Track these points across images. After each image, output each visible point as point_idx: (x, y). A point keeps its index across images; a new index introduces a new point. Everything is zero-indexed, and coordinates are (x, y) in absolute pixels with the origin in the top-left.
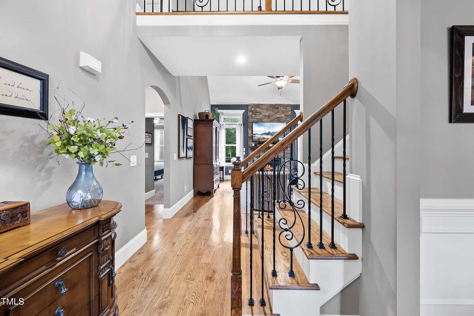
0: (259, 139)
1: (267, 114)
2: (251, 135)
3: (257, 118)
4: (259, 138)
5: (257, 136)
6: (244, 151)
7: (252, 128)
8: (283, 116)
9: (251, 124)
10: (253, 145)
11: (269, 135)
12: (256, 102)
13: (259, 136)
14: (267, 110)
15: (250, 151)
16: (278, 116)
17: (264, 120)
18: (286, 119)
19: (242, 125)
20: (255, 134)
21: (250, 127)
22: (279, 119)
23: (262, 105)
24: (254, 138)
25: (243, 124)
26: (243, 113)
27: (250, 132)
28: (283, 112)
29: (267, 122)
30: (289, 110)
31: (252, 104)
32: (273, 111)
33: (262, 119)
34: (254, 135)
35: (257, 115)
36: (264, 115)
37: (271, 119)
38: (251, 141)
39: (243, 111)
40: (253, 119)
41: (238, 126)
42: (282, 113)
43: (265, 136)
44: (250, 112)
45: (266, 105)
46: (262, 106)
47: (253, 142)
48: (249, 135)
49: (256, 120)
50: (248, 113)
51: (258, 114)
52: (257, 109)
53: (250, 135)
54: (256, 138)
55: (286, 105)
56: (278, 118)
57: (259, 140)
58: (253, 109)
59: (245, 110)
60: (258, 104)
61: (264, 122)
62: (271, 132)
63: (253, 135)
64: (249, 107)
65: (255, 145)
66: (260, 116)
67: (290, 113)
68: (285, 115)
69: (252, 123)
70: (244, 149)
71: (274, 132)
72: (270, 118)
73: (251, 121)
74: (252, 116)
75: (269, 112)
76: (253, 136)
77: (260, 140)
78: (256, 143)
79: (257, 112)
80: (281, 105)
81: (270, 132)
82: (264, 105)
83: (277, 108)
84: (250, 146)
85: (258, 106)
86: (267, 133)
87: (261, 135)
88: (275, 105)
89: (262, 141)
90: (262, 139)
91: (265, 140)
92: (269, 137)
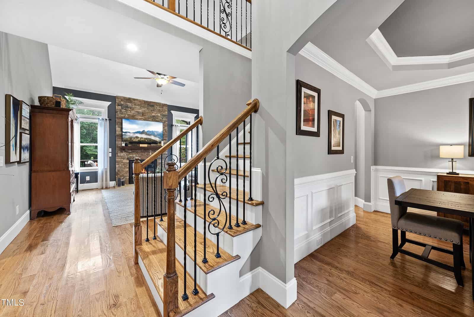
0: (131, 138)
1: (140, 111)
2: (120, 133)
3: (128, 113)
4: (131, 136)
5: (128, 134)
6: (110, 152)
7: (122, 125)
8: (159, 115)
9: (120, 120)
10: (124, 145)
11: (143, 134)
12: (128, 96)
13: (132, 135)
14: (141, 106)
15: (119, 152)
16: (153, 114)
17: (137, 117)
18: (162, 119)
19: (107, 120)
20: (126, 132)
21: (119, 124)
22: (155, 118)
23: (134, 100)
24: (124, 137)
25: (108, 119)
26: (109, 106)
27: (118, 129)
28: (159, 111)
29: (140, 119)
30: (166, 110)
31: (121, 97)
32: (148, 109)
33: (135, 116)
34: (125, 134)
35: (128, 110)
36: (137, 112)
37: (146, 117)
38: (121, 140)
39: (109, 103)
40: (122, 114)
41: (100, 120)
42: (158, 112)
43: (139, 136)
44: (119, 105)
45: (140, 101)
46: (135, 101)
47: (123, 140)
48: (117, 133)
49: (126, 116)
50: (116, 106)
51: (130, 109)
52: (128, 104)
53: (118, 132)
54: (127, 136)
55: (162, 104)
56: (154, 116)
57: (131, 139)
58: (122, 103)
59: (110, 103)
60: (129, 98)
61: (137, 119)
62: (146, 131)
63: (123, 134)
64: (116, 99)
65: (126, 145)
66: (133, 112)
67: (167, 113)
68: (162, 115)
69: (122, 119)
70: (110, 150)
71: (149, 131)
72: (144, 116)
73: (120, 117)
74: (121, 111)
75: (143, 109)
76: (122, 134)
77: (132, 139)
78: (127, 142)
79: (128, 108)
80: (157, 103)
81: (144, 131)
82: (137, 100)
83: (153, 106)
84: (119, 146)
85: (129, 100)
86: (140, 132)
87: (133, 134)
88: (151, 102)
89: (134, 140)
90: (134, 138)
91: (139, 139)
92: (144, 136)
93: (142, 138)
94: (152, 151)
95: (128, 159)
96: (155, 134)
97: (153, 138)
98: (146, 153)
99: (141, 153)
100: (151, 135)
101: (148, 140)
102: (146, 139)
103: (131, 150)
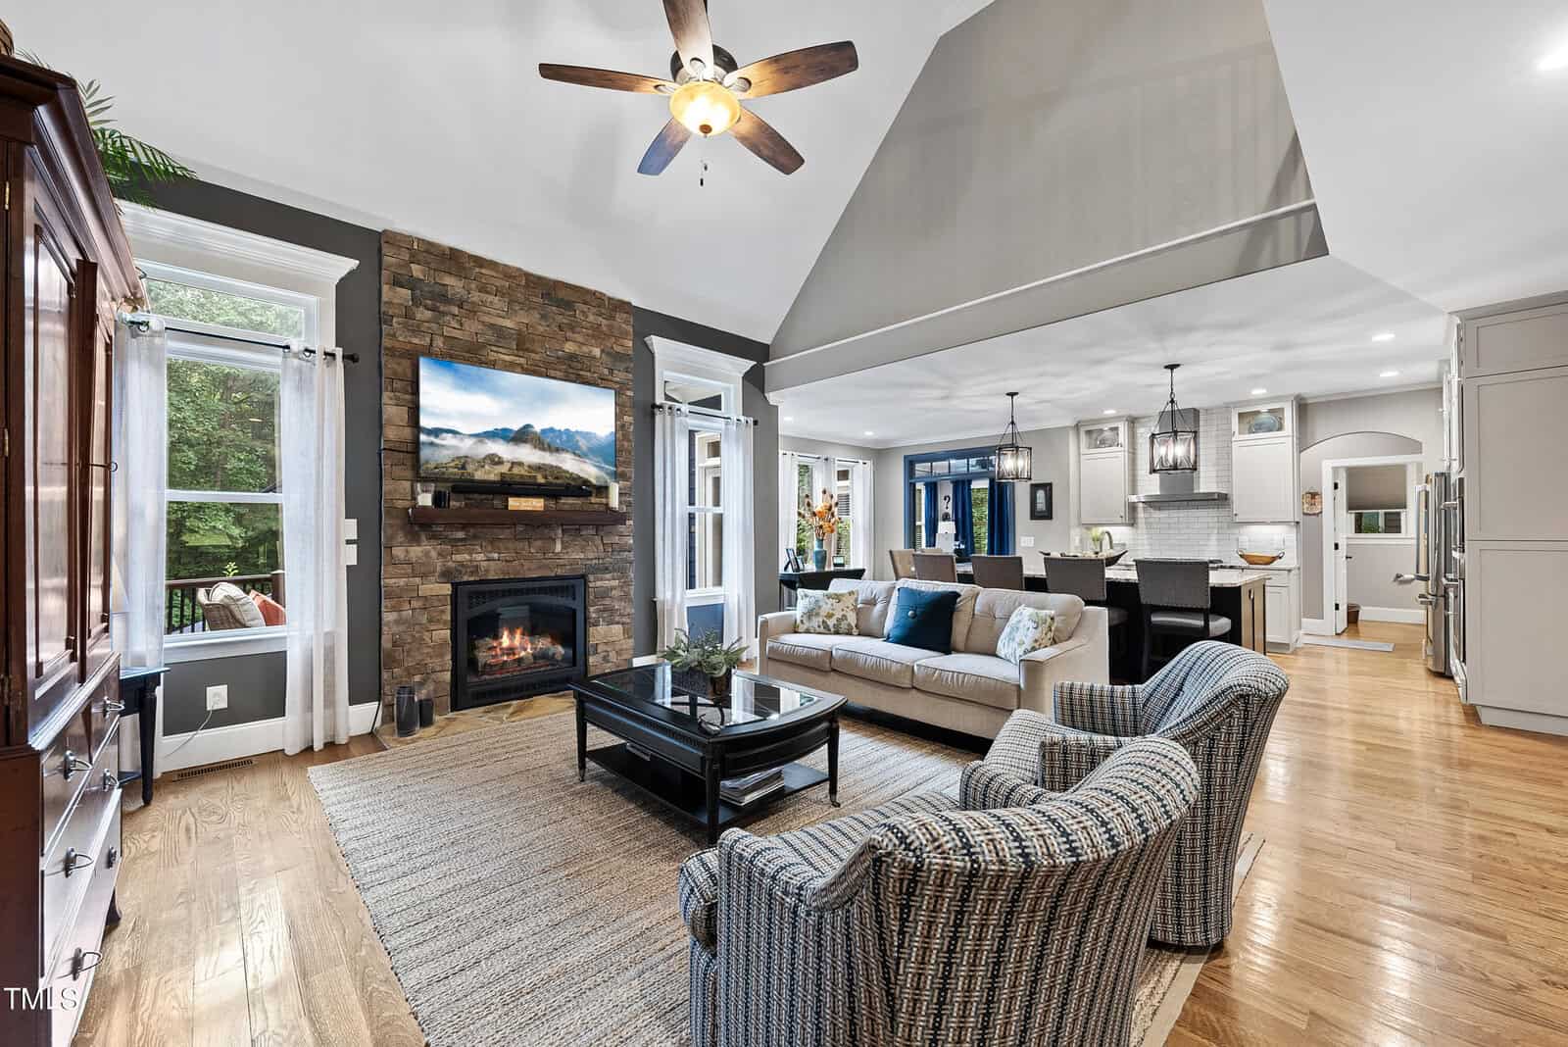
0: (463, 462)
1: (508, 323)
2: (407, 433)
3: (447, 331)
4: (462, 453)
5: (448, 440)
6: (349, 542)
7: (416, 392)
8: (597, 352)
9: (406, 363)
10: (425, 500)
11: (525, 442)
12: (448, 239)
13: (466, 447)
14: (511, 300)
15: (400, 537)
16: (569, 347)
17: (493, 356)
18: (611, 371)
19: (333, 355)
20: (436, 432)
21: (397, 385)
22: (579, 366)
23: (480, 262)
24: (425, 453)
25: (339, 352)
26: (342, 279)
27: (394, 412)
28: (597, 334)
29: (510, 367)
30: (627, 333)
31: (410, 239)
32: (543, 317)
33: (484, 346)
34: (432, 439)
35: (444, 314)
36: (492, 326)
37: (537, 357)
38: (409, 474)
39: (348, 264)
40: (416, 331)
41: (296, 355)
42: (593, 336)
43: (505, 451)
44: (397, 283)
45: (509, 273)
46: (481, 267)
47: (419, 475)
48: (391, 433)
49: (439, 342)
50: (385, 288)
51: (455, 310)
52: (449, 280)
53: (395, 431)
54: (445, 452)
55: (610, 299)
56: (572, 357)
57: (463, 467)
58: (416, 270)
59: (353, 263)
60: (451, 249)
61: (492, 365)
62: (538, 428)
63: (423, 438)
64: (386, 249)
65: (438, 499)
66: (472, 326)
67: (630, 344)
68: (608, 354)
69: (413, 358)
70: (351, 528)
71: (552, 430)
72: (527, 350)
73: (408, 347)
74: (408, 315)
75: (523, 318)
76: (417, 443)
77: (470, 468)
78: (444, 487)
79: (447, 301)
80: (587, 291)
81: (528, 426)
82: (492, 265)
83: (568, 305)
84: (400, 504)
85: (453, 260)
86: (511, 430)
87: (474, 440)
88: (558, 285)
89: (479, 475)
90: (481, 463)
91: (504, 469)
92: (528, 455)
93: (520, 464)
94: (563, 530)
95: (446, 575)
96: (579, 448)
97: (569, 464)
98: (539, 543)
99: (510, 545)
100: (563, 450)
101: (545, 477)
102: (539, 468)
103: (464, 527)
